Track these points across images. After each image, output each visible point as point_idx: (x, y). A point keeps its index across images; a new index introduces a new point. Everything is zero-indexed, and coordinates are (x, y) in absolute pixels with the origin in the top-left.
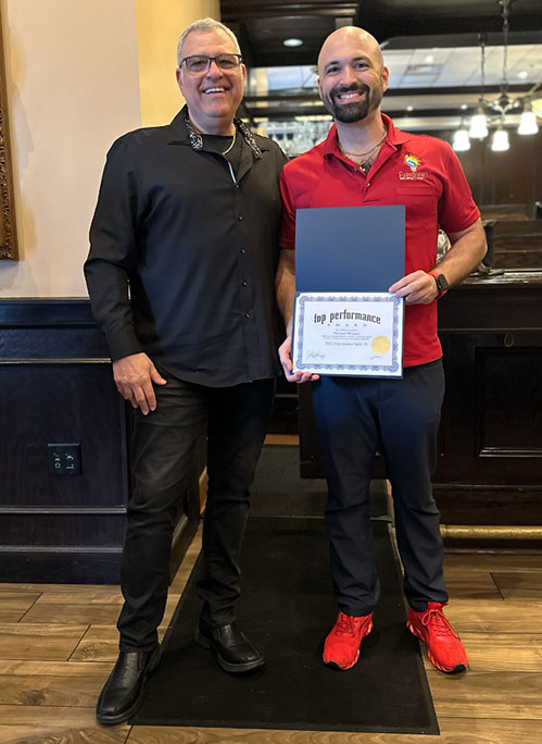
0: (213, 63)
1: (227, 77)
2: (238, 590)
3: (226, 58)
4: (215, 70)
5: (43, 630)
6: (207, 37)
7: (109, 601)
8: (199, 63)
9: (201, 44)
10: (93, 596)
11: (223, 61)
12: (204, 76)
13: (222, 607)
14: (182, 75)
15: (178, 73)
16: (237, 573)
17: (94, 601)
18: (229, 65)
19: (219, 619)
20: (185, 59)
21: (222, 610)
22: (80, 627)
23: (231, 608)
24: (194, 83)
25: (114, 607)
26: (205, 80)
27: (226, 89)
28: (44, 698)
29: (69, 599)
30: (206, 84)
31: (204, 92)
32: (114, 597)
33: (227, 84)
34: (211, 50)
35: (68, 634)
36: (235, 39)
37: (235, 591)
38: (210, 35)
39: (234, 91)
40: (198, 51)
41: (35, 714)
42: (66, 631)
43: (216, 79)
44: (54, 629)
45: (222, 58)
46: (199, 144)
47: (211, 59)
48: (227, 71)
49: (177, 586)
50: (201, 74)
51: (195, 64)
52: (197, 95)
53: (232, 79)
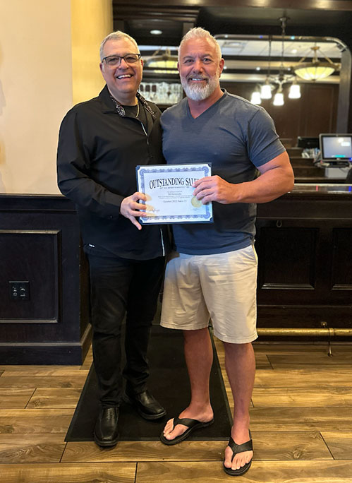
0: (123, 60)
1: (132, 68)
3: (130, 56)
4: (124, 64)
5: (8, 392)
6: (118, 43)
7: (46, 375)
8: (114, 59)
9: (115, 48)
10: (36, 372)
11: (129, 58)
12: (117, 68)
14: (103, 67)
15: (101, 66)
17: (37, 375)
18: (133, 60)
20: (105, 58)
22: (30, 390)
23: (144, 382)
24: (111, 73)
25: (49, 378)
26: (118, 70)
27: (132, 75)
28: (13, 429)
29: (21, 374)
30: (119, 73)
31: (117, 77)
32: (49, 372)
33: (131, 72)
34: (121, 51)
35: (23, 394)
36: (136, 43)
38: (120, 41)
39: (136, 77)
40: (113, 52)
41: (10, 438)
42: (22, 392)
43: (124, 70)
44: (14, 391)
45: (128, 56)
47: (122, 58)
48: (132, 65)
49: (86, 365)
50: (115, 67)
51: (111, 60)
52: (113, 79)
53: (135, 69)
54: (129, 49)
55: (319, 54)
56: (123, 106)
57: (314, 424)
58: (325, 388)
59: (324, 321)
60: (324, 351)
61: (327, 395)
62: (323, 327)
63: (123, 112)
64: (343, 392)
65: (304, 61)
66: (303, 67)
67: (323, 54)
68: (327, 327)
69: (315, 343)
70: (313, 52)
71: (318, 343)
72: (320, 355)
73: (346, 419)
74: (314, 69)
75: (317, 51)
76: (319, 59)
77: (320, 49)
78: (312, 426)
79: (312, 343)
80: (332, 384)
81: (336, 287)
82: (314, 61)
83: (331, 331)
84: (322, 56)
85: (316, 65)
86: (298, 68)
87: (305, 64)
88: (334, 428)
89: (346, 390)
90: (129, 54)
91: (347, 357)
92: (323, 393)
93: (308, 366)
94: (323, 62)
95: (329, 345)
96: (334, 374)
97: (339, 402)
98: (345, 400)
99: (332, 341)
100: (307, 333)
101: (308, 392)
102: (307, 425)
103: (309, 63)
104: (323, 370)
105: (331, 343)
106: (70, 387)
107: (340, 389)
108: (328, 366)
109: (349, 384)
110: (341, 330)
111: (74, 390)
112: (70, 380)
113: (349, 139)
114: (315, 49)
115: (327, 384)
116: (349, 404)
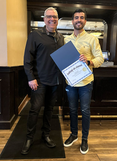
0: (52, 17)
1: (55, 20)
2: (50, 129)
4: (53, 19)
9: (50, 13)
11: (54, 17)
13: (46, 133)
14: (45, 19)
16: (50, 126)
19: (46, 136)
20: (47, 16)
21: (47, 134)
23: (49, 133)
24: (48, 21)
27: (55, 23)
31: (50, 23)
33: (55, 22)
34: (52, 14)
37: (49, 130)
39: (56, 23)
40: (49, 14)
45: (54, 16)
46: (48, 34)
48: (55, 19)
49: (12, 130)
50: (50, 19)
51: (49, 17)
52: (48, 23)
53: (56, 21)
54: (55, 14)
55: (97, 29)
57: (94, 151)
58: (99, 137)
59: (99, 113)
60: (99, 123)
61: (100, 139)
62: (98, 115)
64: (105, 138)
66: (92, 32)
67: (98, 29)
68: (100, 115)
69: (96, 121)
70: (95, 28)
71: (97, 121)
72: (98, 125)
75: (97, 28)
77: (97, 27)
78: (94, 152)
79: (94, 121)
80: (102, 136)
81: (103, 101)
83: (101, 116)
84: (98, 30)
85: (96, 32)
88: (102, 152)
89: (106, 138)
90: (55, 16)
91: (107, 126)
92: (98, 139)
93: (93, 129)
98: (106, 142)
99: (101, 120)
100: (92, 117)
101: (93, 139)
102: (92, 151)
103: (94, 31)
104: (98, 130)
105: (101, 121)
106: (4, 138)
107: (104, 138)
108: (100, 129)
109: (107, 136)
110: (104, 116)
111: (6, 139)
112: (5, 135)
113: (107, 52)
114: (96, 27)
115: (100, 135)
116: (108, 143)
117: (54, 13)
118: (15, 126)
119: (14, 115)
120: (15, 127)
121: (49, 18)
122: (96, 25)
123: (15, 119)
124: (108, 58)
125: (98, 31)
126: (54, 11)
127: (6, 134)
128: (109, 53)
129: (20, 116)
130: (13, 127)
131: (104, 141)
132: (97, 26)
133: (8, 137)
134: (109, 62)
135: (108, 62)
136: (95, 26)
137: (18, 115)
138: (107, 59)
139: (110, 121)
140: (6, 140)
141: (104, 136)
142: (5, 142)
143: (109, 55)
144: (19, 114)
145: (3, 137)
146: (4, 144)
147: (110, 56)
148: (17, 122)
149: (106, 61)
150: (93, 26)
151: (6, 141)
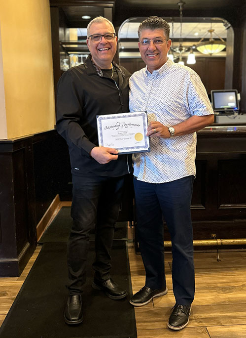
0: (103, 37)
1: (109, 43)
3: (109, 34)
4: (104, 40)
6: (100, 25)
8: (97, 37)
9: (97, 29)
11: (107, 36)
12: (99, 43)
14: (89, 42)
18: (110, 38)
20: (91, 36)
24: (95, 46)
26: (99, 44)
27: (109, 49)
30: (100, 46)
31: (99, 50)
33: (110, 46)
34: (102, 31)
36: (113, 25)
38: (102, 24)
39: (112, 49)
40: (96, 32)
43: (104, 45)
45: (107, 35)
47: (102, 36)
48: (110, 41)
49: (23, 277)
50: (97, 42)
51: (95, 37)
52: (96, 51)
53: (111, 44)
54: (107, 30)
55: (214, 35)
56: (102, 70)
57: (201, 320)
58: (213, 288)
59: (214, 233)
60: (214, 257)
62: (213, 239)
63: (101, 74)
64: (227, 291)
65: (202, 41)
66: (202, 45)
67: (217, 35)
68: (216, 238)
69: (208, 251)
70: (209, 34)
71: (210, 251)
72: (212, 260)
73: (228, 314)
74: (210, 46)
75: (213, 33)
76: (214, 39)
77: (215, 31)
78: (200, 322)
79: (205, 251)
80: (219, 285)
82: (210, 40)
83: (219, 241)
84: (217, 37)
85: (212, 43)
86: (199, 45)
87: (204, 43)
89: (230, 289)
90: (108, 33)
91: (233, 262)
92: (212, 292)
93: (201, 270)
94: (217, 41)
95: (218, 252)
96: (221, 276)
97: (224, 300)
99: (221, 249)
102: (196, 322)
103: (207, 42)
104: (212, 273)
105: (219, 250)
106: (6, 296)
107: (225, 289)
108: (217, 269)
109: (232, 285)
110: (226, 241)
111: (9, 299)
112: (7, 289)
113: (234, 93)
114: (211, 31)
115: (215, 285)
116: (231, 302)
117: (106, 27)
118: (29, 268)
119: (28, 244)
120: (30, 270)
121: (96, 39)
122: (211, 27)
123: (30, 252)
124: (237, 107)
125: (216, 39)
126: (105, 24)
127: (11, 287)
128: (239, 95)
129: (41, 244)
130: (26, 272)
131: (224, 296)
132: (213, 29)
133: (14, 294)
134: (239, 114)
135: (237, 114)
136: (209, 29)
137: (36, 244)
138: (234, 108)
139: (240, 250)
140: (11, 300)
141: (224, 285)
142: (9, 305)
143: (239, 98)
144: (38, 241)
145: (4, 294)
146: (6, 310)
147: (241, 101)
148: (33, 258)
149: (233, 114)
150: (204, 28)
151: (10, 302)
